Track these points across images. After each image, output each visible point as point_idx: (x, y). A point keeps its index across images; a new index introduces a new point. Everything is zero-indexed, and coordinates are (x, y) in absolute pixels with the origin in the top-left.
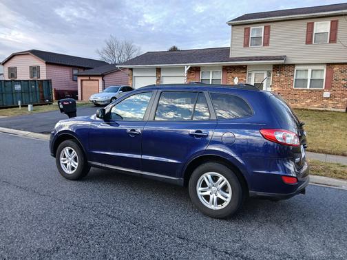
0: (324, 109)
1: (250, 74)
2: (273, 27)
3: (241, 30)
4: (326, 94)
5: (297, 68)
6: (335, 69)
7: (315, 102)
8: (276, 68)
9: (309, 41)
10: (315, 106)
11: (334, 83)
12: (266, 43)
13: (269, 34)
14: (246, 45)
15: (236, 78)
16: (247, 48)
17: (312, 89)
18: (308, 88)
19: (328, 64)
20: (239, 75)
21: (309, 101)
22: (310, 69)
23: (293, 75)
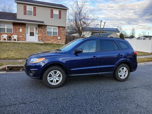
0: (58, 43)
1: (27, 28)
2: (37, 8)
3: (22, 6)
4: (59, 38)
5: (47, 27)
6: (61, 29)
7: (55, 41)
8: (39, 26)
9: (52, 17)
10: (55, 43)
11: (61, 34)
12: (35, 15)
13: (35, 10)
14: (25, 14)
15: (21, 29)
16: (25, 15)
17: (54, 36)
18: (52, 35)
19: (58, 27)
20: (22, 28)
21: (53, 40)
22: (52, 28)
23: (46, 30)
